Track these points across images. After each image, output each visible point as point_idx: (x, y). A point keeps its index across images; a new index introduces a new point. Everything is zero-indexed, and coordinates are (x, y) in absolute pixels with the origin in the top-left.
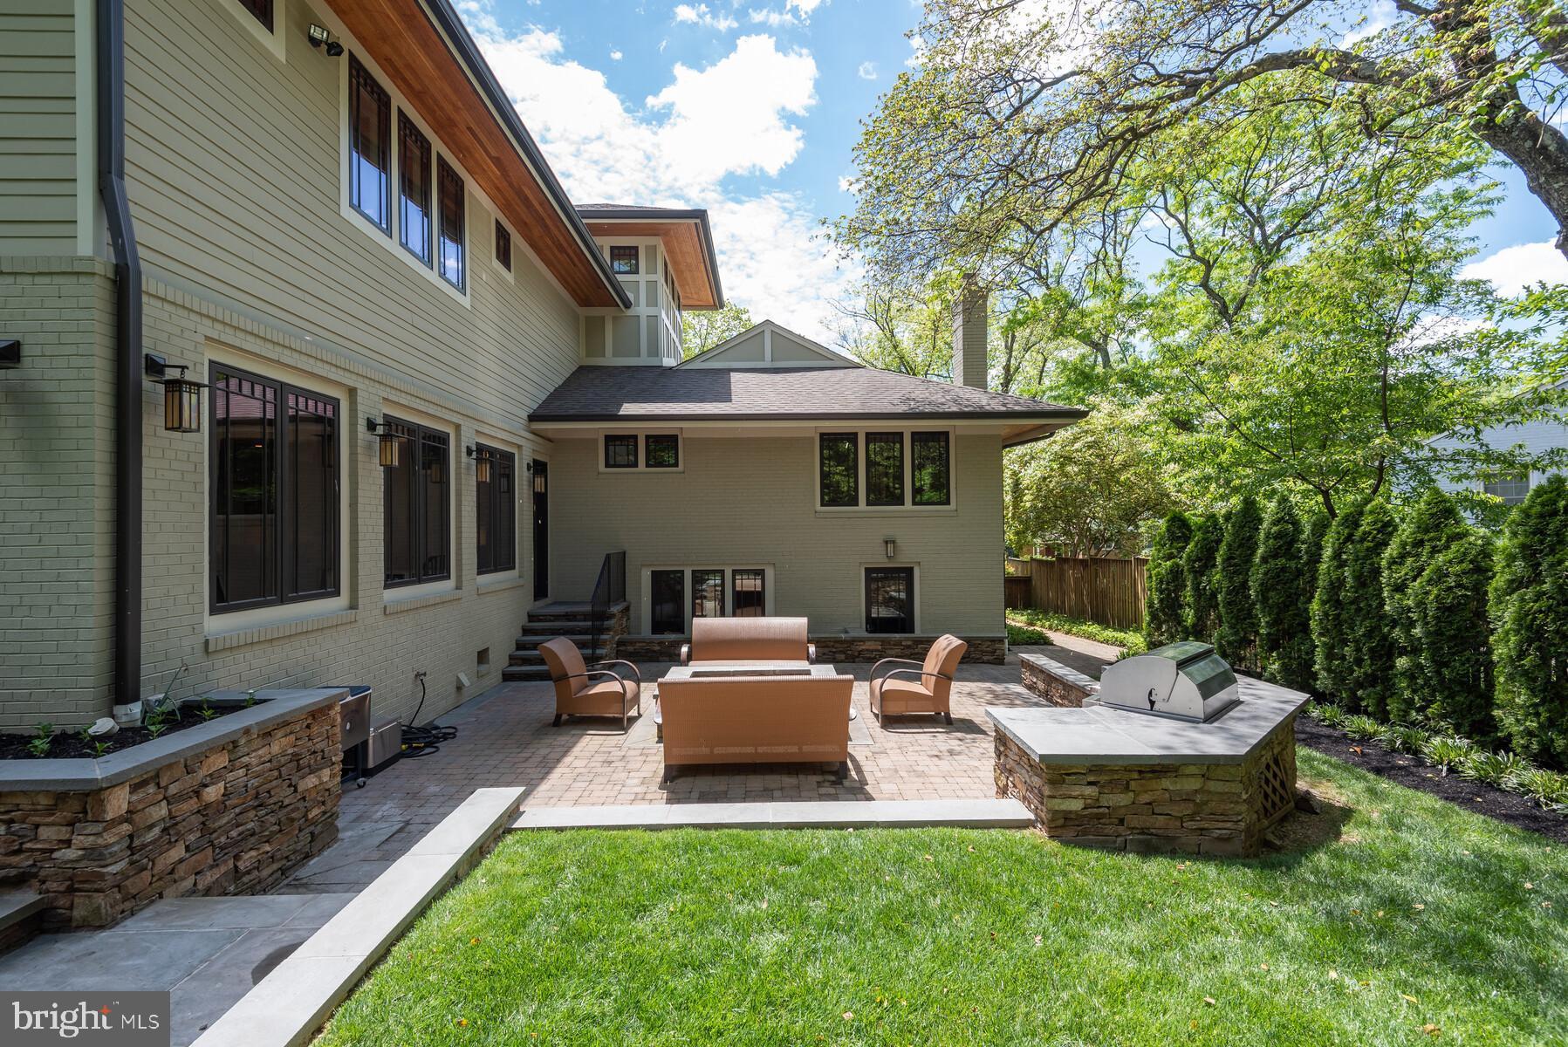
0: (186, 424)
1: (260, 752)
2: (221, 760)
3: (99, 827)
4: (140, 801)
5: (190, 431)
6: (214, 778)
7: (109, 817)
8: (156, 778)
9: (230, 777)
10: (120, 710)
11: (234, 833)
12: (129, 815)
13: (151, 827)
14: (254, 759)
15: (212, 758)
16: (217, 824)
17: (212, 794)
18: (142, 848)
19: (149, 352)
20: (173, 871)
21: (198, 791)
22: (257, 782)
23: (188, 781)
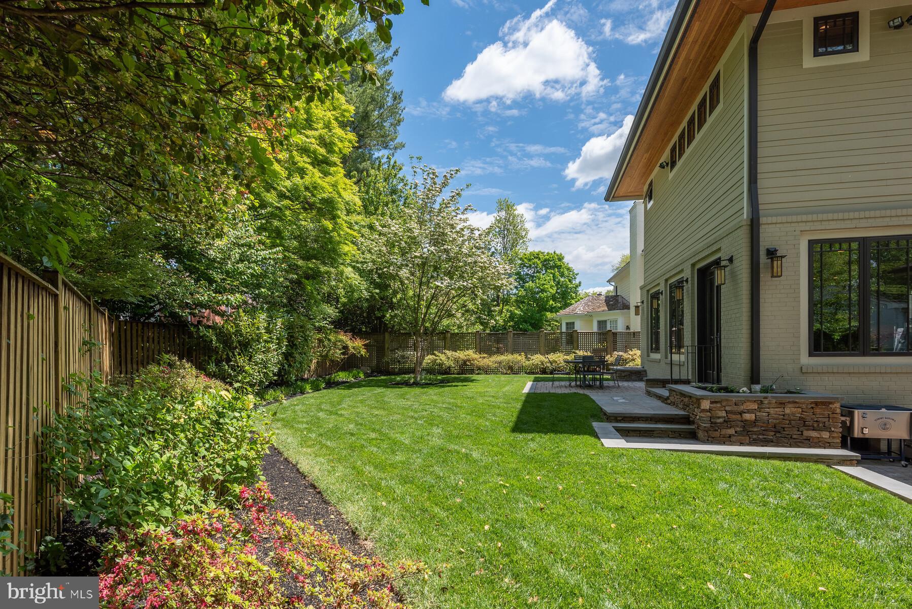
0: (775, 274)
1: (776, 409)
5: (777, 276)
6: (749, 412)
7: (702, 408)
8: (720, 402)
9: (758, 414)
10: (752, 387)
11: (761, 437)
12: (710, 410)
13: (719, 418)
14: (772, 411)
15: (748, 404)
16: (751, 429)
17: (747, 416)
18: (716, 423)
19: (769, 247)
20: (730, 437)
21: (741, 413)
22: (774, 421)
23: (735, 408)
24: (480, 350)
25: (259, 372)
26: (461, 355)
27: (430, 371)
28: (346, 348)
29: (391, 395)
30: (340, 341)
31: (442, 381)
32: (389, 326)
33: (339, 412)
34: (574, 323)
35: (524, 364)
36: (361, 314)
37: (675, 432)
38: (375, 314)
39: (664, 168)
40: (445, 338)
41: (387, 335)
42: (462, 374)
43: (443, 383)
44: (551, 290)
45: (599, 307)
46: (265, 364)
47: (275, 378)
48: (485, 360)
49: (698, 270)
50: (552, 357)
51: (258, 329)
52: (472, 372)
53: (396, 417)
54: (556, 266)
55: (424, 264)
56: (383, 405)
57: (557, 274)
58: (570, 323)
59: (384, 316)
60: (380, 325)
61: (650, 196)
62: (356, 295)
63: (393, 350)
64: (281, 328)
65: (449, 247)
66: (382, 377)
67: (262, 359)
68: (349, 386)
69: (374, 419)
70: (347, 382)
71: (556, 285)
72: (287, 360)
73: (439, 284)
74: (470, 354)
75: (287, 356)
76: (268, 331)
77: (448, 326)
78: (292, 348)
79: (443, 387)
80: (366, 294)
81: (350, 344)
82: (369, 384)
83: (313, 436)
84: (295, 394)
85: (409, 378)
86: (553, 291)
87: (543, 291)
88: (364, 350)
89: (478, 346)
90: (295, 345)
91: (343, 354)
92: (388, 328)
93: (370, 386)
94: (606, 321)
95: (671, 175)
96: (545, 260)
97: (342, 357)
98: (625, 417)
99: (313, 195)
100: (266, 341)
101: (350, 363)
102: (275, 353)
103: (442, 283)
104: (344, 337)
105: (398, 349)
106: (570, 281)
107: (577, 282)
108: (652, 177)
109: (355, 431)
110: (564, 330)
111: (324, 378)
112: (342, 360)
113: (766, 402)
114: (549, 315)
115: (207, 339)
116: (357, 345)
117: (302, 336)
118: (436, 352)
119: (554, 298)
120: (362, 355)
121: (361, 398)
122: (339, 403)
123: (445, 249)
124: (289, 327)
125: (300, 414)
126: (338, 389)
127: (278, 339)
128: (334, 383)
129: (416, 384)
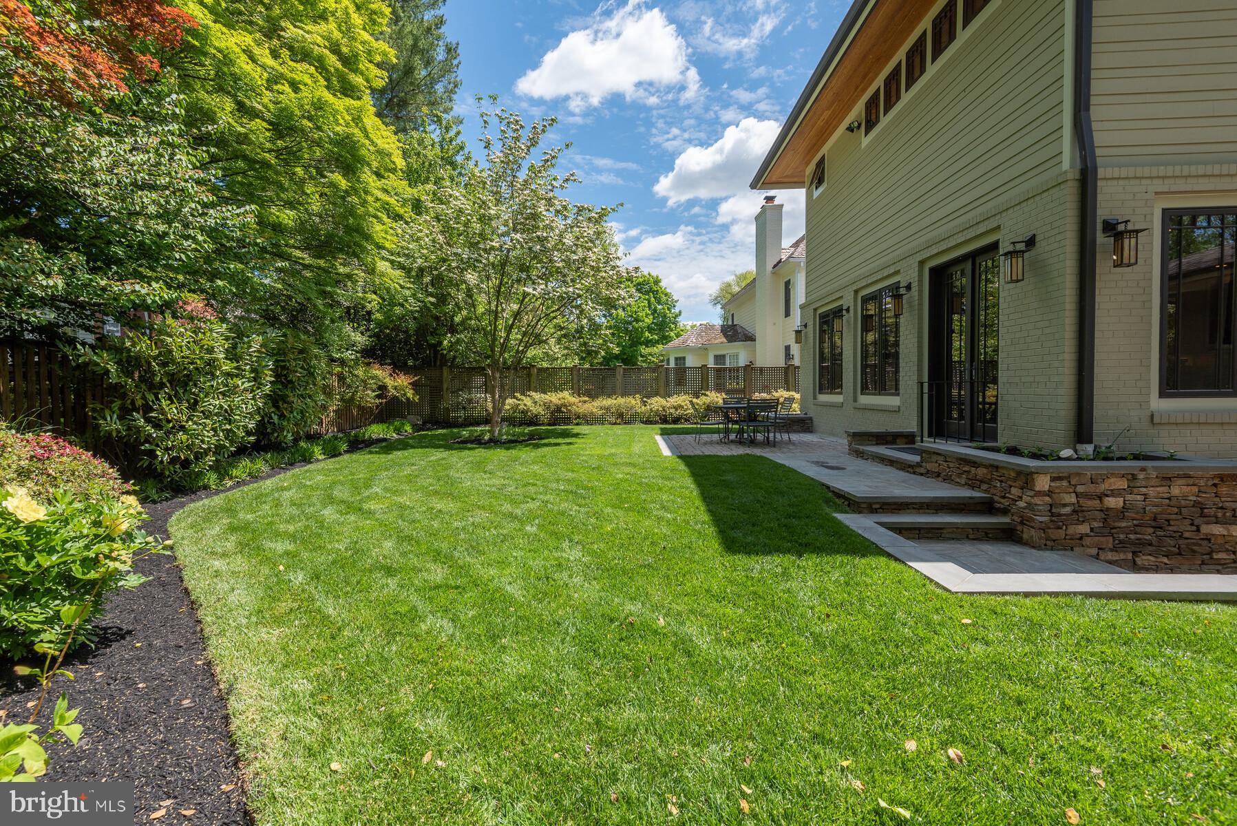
0: (1126, 261)
1: (1158, 489)
2: (1123, 484)
3: (1032, 493)
4: (1057, 487)
5: (1129, 265)
6: (1114, 493)
7: (1037, 489)
8: (1068, 478)
9: (1129, 497)
10: (1079, 447)
11: (1132, 537)
12: (1050, 493)
13: (1065, 505)
14: (1151, 492)
15: (1112, 480)
16: (1117, 524)
17: (1113, 502)
18: (1060, 515)
19: (1106, 218)
20: (1081, 539)
21: (1100, 497)
22: (1154, 509)
23: (1092, 488)
24: (578, 392)
25: (214, 430)
26: (554, 398)
27: (510, 421)
28: (383, 388)
29: (460, 463)
30: (373, 379)
31: (532, 436)
32: (448, 357)
33: (366, 506)
34: (684, 358)
35: (639, 411)
36: (406, 342)
37: (978, 529)
38: (427, 341)
39: (852, 131)
40: (529, 375)
41: (445, 371)
42: (554, 424)
43: (534, 440)
44: (647, 320)
45: (715, 339)
46: (227, 414)
47: (252, 438)
48: (586, 405)
49: (932, 270)
50: (675, 400)
51: (210, 350)
52: (567, 421)
53: (481, 516)
54: (651, 291)
55: (503, 264)
56: (449, 490)
57: (653, 299)
58: (680, 358)
59: (440, 343)
60: (435, 357)
61: (819, 179)
62: (398, 310)
63: (455, 392)
64: (258, 351)
65: (545, 234)
66: (440, 431)
67: (221, 407)
68: (386, 446)
69: (436, 524)
70: (384, 440)
71: (652, 314)
72: (278, 408)
73: (530, 290)
74: (564, 397)
75: (275, 400)
76: (232, 355)
77: (534, 358)
78: (286, 387)
79: (537, 446)
80: (412, 305)
81: (389, 382)
82: (422, 443)
83: (299, 578)
84: (292, 464)
85: (483, 433)
86: (649, 320)
87: (637, 320)
88: (411, 391)
89: (576, 386)
90: (291, 382)
91: (378, 397)
92: (446, 361)
93: (422, 447)
94: (724, 356)
95: (865, 141)
96: (639, 284)
97: (377, 401)
98: (884, 504)
99: (319, 128)
100: (229, 375)
101: (390, 410)
102: (250, 396)
103: (535, 289)
104: (380, 373)
105: (462, 390)
106: (668, 309)
107: (677, 311)
108: (824, 150)
109: (397, 560)
110: (672, 364)
111: (347, 434)
112: (377, 407)
113: (1141, 477)
114: (644, 350)
115: (96, 369)
116: (400, 384)
117: (302, 368)
118: (518, 395)
119: (650, 329)
120: (408, 399)
121: (407, 471)
122: (368, 484)
123: (538, 237)
124: (279, 353)
125: (288, 511)
126: (371, 453)
127: (253, 370)
128: (363, 441)
129: (494, 442)
